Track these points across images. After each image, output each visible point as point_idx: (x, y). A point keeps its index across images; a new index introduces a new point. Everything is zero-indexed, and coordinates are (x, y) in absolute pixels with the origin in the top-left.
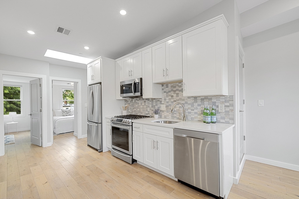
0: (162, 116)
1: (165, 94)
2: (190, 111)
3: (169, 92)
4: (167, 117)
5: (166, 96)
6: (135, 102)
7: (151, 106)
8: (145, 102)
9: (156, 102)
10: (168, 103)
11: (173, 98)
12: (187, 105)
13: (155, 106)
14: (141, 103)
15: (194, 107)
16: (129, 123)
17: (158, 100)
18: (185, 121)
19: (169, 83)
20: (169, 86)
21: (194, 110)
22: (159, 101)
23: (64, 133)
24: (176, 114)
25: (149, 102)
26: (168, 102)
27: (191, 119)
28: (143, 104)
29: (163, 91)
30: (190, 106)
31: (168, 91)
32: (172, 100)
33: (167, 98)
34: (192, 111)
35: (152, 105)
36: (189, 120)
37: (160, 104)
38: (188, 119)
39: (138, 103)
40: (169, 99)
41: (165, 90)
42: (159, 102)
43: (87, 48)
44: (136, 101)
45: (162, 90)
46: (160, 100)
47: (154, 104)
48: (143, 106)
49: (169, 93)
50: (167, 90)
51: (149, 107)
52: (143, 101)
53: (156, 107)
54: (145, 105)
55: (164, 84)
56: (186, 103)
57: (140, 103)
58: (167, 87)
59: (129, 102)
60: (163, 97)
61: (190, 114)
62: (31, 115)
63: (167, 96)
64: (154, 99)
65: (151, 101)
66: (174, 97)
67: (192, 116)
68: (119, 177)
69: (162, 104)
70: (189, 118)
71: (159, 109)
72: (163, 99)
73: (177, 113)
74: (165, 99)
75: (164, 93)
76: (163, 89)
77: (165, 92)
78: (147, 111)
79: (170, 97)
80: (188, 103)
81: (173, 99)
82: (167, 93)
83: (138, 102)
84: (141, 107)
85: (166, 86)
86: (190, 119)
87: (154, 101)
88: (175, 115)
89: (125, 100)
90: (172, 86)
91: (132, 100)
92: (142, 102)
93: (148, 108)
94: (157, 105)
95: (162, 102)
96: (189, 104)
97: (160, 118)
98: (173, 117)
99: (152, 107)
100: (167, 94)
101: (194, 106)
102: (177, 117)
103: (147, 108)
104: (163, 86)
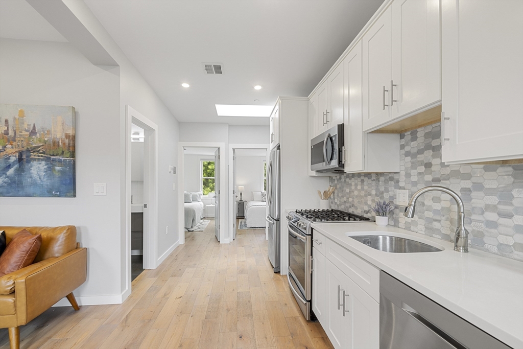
0: (399, 222)
1: (409, 159)
2: (492, 216)
3: (420, 152)
4: (412, 228)
5: (409, 165)
6: (345, 181)
7: (374, 192)
8: (363, 181)
9: (386, 182)
10: (416, 186)
11: (432, 171)
12: (481, 194)
13: (382, 193)
14: (356, 185)
15: (512, 204)
16: (305, 229)
17: (389, 177)
18: (466, 250)
19: (420, 126)
20: (419, 135)
21: (510, 216)
22: (391, 179)
23: (256, 228)
24: (439, 221)
25: (370, 181)
26: (415, 184)
27: (499, 249)
28: (359, 187)
29: (403, 152)
30: (493, 200)
31: (415, 150)
32: (429, 178)
33: (414, 172)
34: (502, 221)
35: (377, 190)
36: (487, 250)
37: (395, 188)
38: (486, 246)
39: (351, 185)
40: (420, 174)
41: (407, 148)
42: (393, 182)
43: (258, 88)
44: (348, 180)
45: (401, 149)
46: (396, 177)
47: (382, 189)
48: (359, 191)
49: (421, 157)
50: (413, 146)
51: (370, 195)
52: (359, 180)
53: (386, 196)
54: (363, 189)
55: (406, 131)
56: (479, 187)
57: (353, 184)
58: (414, 138)
59: (336, 182)
60: (403, 168)
61: (493, 230)
62: (215, 197)
63: (414, 166)
64: (382, 174)
65: (374, 180)
66: (433, 168)
67: (502, 239)
68: (266, 338)
69: (400, 188)
70: (490, 243)
71: (392, 202)
72: (403, 173)
73: (443, 218)
74: (408, 175)
75: (406, 156)
76: (402, 147)
77: (408, 154)
78: (366, 203)
79: (422, 169)
80: (486, 186)
81: (431, 174)
82: (413, 156)
83: (350, 182)
84: (356, 193)
85: (410, 137)
86: (495, 249)
87: (382, 179)
88: (436, 225)
89: (330, 177)
90: (427, 135)
91: (340, 178)
92: (356, 181)
93: (369, 198)
94: (387, 191)
95: (401, 184)
96: (490, 192)
97: (394, 226)
98: (430, 230)
99: (376, 195)
100: (412, 158)
101: (514, 202)
102: (443, 232)
103: (366, 196)
104: (402, 137)
